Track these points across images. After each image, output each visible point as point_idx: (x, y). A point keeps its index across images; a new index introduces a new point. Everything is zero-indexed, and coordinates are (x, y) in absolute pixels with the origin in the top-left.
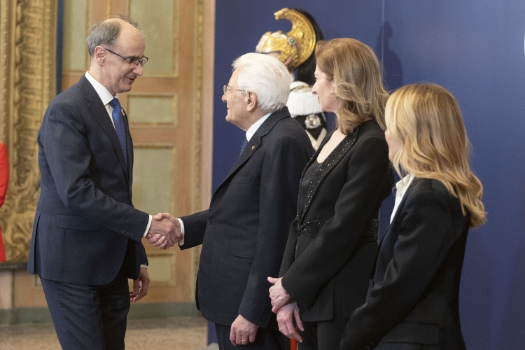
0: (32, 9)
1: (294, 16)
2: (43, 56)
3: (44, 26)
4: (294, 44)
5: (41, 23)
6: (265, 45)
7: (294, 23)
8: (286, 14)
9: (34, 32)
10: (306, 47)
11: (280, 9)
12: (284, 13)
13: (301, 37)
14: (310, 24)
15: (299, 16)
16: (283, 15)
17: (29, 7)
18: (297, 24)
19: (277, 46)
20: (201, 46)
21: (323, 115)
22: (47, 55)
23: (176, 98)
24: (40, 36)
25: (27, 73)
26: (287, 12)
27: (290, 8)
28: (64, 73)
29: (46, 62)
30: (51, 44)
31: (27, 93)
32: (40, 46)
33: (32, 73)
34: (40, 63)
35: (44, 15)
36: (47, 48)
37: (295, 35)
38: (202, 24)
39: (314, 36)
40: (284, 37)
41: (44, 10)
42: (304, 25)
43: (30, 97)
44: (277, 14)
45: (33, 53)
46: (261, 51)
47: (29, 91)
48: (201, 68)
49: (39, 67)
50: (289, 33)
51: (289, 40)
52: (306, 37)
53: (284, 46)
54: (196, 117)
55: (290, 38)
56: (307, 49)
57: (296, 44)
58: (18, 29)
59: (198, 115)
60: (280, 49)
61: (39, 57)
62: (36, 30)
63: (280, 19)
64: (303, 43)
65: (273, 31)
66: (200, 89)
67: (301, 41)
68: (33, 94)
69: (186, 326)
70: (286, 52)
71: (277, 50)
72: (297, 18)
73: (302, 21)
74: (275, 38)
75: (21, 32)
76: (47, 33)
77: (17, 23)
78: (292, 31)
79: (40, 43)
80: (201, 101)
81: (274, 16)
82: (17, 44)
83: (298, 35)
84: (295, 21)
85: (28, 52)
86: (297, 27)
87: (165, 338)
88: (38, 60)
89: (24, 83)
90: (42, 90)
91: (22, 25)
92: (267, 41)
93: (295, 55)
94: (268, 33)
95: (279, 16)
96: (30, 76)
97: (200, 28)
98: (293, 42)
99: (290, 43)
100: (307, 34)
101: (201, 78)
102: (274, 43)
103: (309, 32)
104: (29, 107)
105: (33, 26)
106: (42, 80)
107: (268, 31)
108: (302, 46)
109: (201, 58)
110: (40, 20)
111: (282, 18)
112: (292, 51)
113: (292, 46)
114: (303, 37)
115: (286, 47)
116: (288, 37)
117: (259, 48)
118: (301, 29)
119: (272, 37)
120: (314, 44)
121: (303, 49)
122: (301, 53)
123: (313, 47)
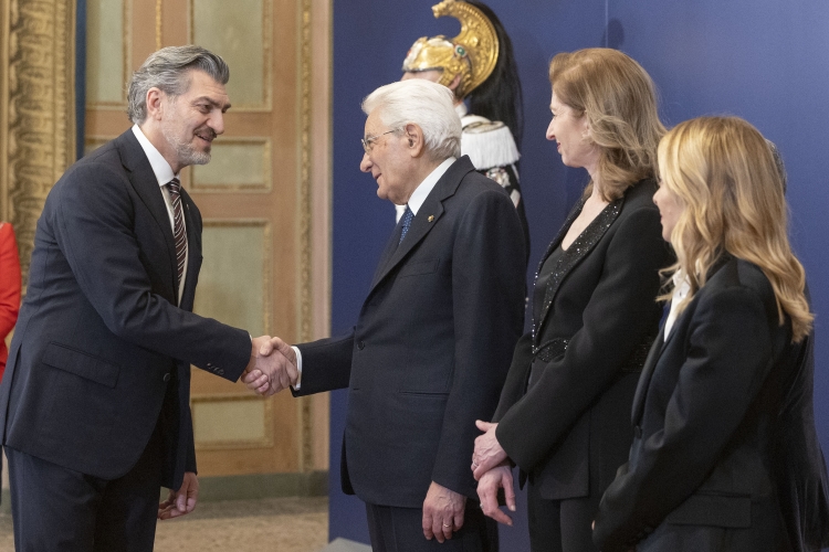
1: (463, 11)
2: (54, 80)
3: (55, 32)
4: (464, 56)
5: (51, 27)
6: (418, 59)
7: (463, 22)
9: (38, 42)
10: (483, 61)
12: (448, 6)
13: (475, 45)
14: (490, 24)
15: (471, 11)
16: (445, 9)
18: (469, 24)
19: (437, 59)
20: (308, 60)
21: (514, 168)
22: (60, 78)
23: (268, 145)
24: (48, 48)
25: (29, 108)
26: (452, 4)
28: (88, 106)
29: (60, 90)
30: (66, 61)
31: (29, 140)
32: (49, 64)
33: (38, 108)
34: (50, 91)
35: (55, 14)
36: (60, 67)
37: (465, 42)
38: (309, 26)
39: (497, 43)
40: (447, 43)
42: (480, 24)
43: (35, 146)
44: (437, 8)
45: (39, 75)
46: (411, 68)
47: (33, 137)
48: (308, 96)
49: (49, 97)
50: (456, 39)
51: (456, 50)
52: (483, 44)
53: (448, 59)
54: (301, 175)
55: (458, 46)
56: (485, 64)
57: (467, 56)
58: (14, 38)
59: (305, 172)
60: (442, 64)
61: (48, 82)
62: (43, 39)
63: (441, 17)
64: (478, 53)
66: (308, 130)
67: (476, 50)
68: (39, 141)
69: (292, 512)
70: (452, 70)
71: (437, 65)
72: (469, 15)
73: (477, 19)
74: (434, 47)
75: (19, 42)
76: (60, 43)
78: (461, 35)
79: (50, 59)
80: (309, 149)
81: (432, 12)
83: (471, 41)
84: (466, 19)
85: (30, 75)
86: (469, 29)
87: (259, 530)
88: (47, 87)
89: (23, 124)
90: (53, 135)
91: (20, 30)
92: (420, 52)
93: (467, 73)
94: (423, 39)
95: (440, 11)
96: (34, 114)
97: (306, 32)
98: (462, 53)
99: (459, 55)
100: (485, 39)
101: (308, 112)
102: (432, 54)
103: (488, 37)
104: (34, 162)
105: (37, 31)
106: (54, 120)
107: (423, 36)
108: (478, 59)
109: (309, 79)
110: (49, 22)
111: (444, 14)
112: (461, 68)
113: (461, 59)
114: (479, 44)
115: (451, 61)
116: (454, 45)
117: (408, 63)
118: (476, 33)
119: (428, 46)
120: (496, 55)
121: (479, 64)
122: (476, 71)
123: (495, 60)
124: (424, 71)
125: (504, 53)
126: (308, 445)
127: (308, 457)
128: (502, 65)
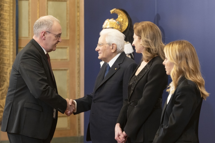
1: (119, 12)
2: (10, 31)
3: (10, 18)
4: (119, 24)
6: (107, 25)
7: (119, 15)
10: (124, 25)
11: (113, 9)
13: (122, 21)
14: (126, 15)
16: (114, 11)
17: (3, 10)
19: (112, 25)
20: (79, 25)
21: (132, 54)
23: (68, 48)
25: (3, 39)
27: (117, 9)
28: (19, 38)
29: (11, 34)
30: (13, 26)
31: (3, 47)
32: (8, 27)
33: (5, 39)
35: (10, 13)
37: (119, 20)
38: (79, 16)
39: (128, 20)
40: (114, 21)
41: (10, 11)
45: (6, 30)
46: (105, 27)
48: (79, 35)
49: (8, 36)
50: (117, 19)
51: (117, 22)
52: (124, 21)
53: (115, 25)
54: (77, 56)
55: (117, 21)
56: (125, 26)
57: (120, 24)
59: (78, 56)
60: (113, 26)
62: (7, 20)
64: (123, 23)
66: (79, 44)
67: (122, 22)
68: (6, 48)
70: (116, 28)
71: (111, 27)
72: (120, 13)
73: (122, 14)
74: (111, 22)
76: (11, 21)
79: (9, 25)
80: (79, 49)
81: (110, 12)
83: (121, 20)
84: (119, 14)
85: (3, 30)
86: (120, 17)
88: (8, 33)
90: (10, 46)
92: (107, 23)
93: (120, 29)
95: (112, 12)
97: (78, 18)
98: (119, 23)
99: (117, 24)
100: (124, 19)
101: (79, 40)
102: (110, 24)
103: (125, 19)
104: (4, 53)
105: (5, 18)
106: (10, 42)
107: (108, 19)
108: (123, 25)
109: (79, 31)
110: (8, 16)
111: (114, 13)
112: (118, 27)
113: (118, 25)
114: (123, 21)
115: (115, 26)
116: (116, 21)
117: (104, 26)
118: (122, 17)
119: (109, 21)
121: (123, 26)
122: (122, 28)
123: (127, 25)
124: (108, 28)
125: (130, 23)
126: (79, 129)
127: (79, 132)
128: (129, 26)
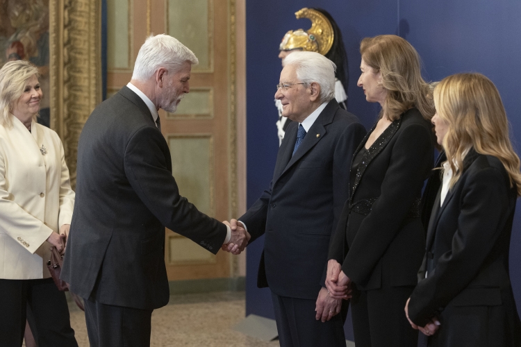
0: (78, 13)
1: (313, 15)
2: (89, 56)
3: (89, 28)
4: (314, 40)
5: (87, 26)
6: (288, 43)
7: (313, 21)
8: (306, 13)
9: (80, 34)
10: (325, 43)
11: (300, 9)
12: (304, 12)
13: (320, 33)
14: (328, 21)
15: (317, 14)
16: (303, 14)
17: (76, 11)
18: (317, 22)
19: (299, 43)
20: (234, 43)
21: (344, 104)
22: (93, 55)
23: (212, 92)
24: (86, 38)
25: (75, 72)
26: (306, 11)
27: (309, 8)
28: (109, 71)
29: (93, 62)
30: (96, 45)
31: (76, 90)
32: (86, 47)
33: (80, 72)
34: (87, 62)
35: (89, 18)
36: (93, 48)
37: (315, 32)
38: (234, 24)
39: (333, 32)
40: (305, 34)
41: (89, 13)
42: (322, 22)
43: (78, 93)
44: (298, 14)
45: (80, 53)
46: (284, 48)
47: (78, 88)
48: (234, 63)
49: (86, 66)
50: (309, 31)
51: (309, 37)
52: (325, 33)
53: (305, 43)
54: (231, 108)
55: (310, 35)
56: (327, 44)
57: (316, 41)
58: (66, 32)
59: (233, 107)
60: (301, 46)
61: (86, 57)
62: (82, 32)
63: (300, 19)
64: (322, 39)
65: (295, 29)
66: (234, 83)
67: (320, 37)
68: (81, 90)
69: (226, 300)
70: (307, 48)
71: (298, 47)
72: (316, 17)
73: (321, 19)
74: (297, 36)
75: (69, 34)
76: (93, 35)
77: (65, 26)
78: (312, 28)
79: (87, 44)
80: (235, 93)
81: (295, 16)
82: (65, 45)
83: (318, 32)
84: (315, 20)
85: (76, 53)
86: (316, 25)
87: (207, 311)
88: (85, 60)
89: (72, 81)
90: (89, 87)
91: (69, 27)
92: (289, 39)
93: (316, 50)
94: (291, 32)
95: (300, 15)
96: (78, 75)
97: (233, 27)
99: (311, 40)
100: (326, 30)
101: (234, 73)
102: (296, 40)
103: (327, 29)
104: (78, 103)
105: (80, 28)
106: (89, 78)
107: (290, 30)
108: (322, 42)
109: (234, 54)
110: (86, 23)
111: (302, 17)
112: (313, 48)
113: (312, 43)
114: (322, 33)
115: (307, 44)
117: (282, 46)
118: (320, 27)
119: (294, 35)
120: (333, 39)
121: (323, 44)
122: (321, 48)
123: (332, 42)
124: (292, 50)
125: (337, 38)
126: (235, 262)
127: (236, 269)
